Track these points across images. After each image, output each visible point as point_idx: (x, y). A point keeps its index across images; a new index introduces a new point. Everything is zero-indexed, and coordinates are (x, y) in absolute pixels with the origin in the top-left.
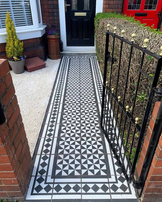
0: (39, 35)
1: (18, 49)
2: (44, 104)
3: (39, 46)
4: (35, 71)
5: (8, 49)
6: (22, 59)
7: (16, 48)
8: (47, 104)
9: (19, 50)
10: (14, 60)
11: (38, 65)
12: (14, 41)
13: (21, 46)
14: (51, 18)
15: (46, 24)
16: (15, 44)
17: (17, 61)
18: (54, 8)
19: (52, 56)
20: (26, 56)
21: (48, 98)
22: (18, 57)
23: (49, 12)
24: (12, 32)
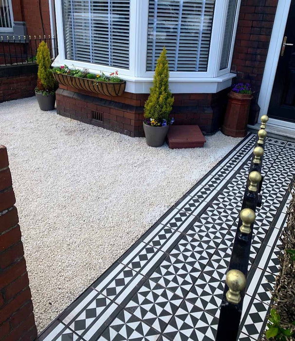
0: (213, 90)
1: (162, 108)
2: (149, 220)
3: (208, 107)
4: (180, 149)
5: (148, 104)
6: (164, 125)
7: (159, 106)
8: (154, 222)
9: (164, 110)
10: (150, 124)
11: (189, 140)
12: (160, 93)
13: (169, 104)
14: (248, 63)
15: (237, 71)
16: (161, 99)
17: (155, 126)
18: (258, 48)
19: (227, 129)
20: (173, 121)
21: (165, 210)
22: (159, 120)
23: (247, 53)
24: (161, 81)
